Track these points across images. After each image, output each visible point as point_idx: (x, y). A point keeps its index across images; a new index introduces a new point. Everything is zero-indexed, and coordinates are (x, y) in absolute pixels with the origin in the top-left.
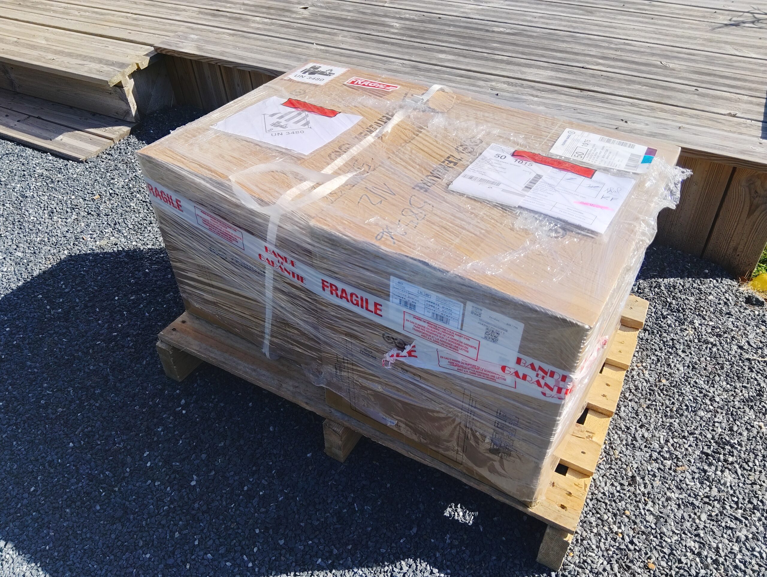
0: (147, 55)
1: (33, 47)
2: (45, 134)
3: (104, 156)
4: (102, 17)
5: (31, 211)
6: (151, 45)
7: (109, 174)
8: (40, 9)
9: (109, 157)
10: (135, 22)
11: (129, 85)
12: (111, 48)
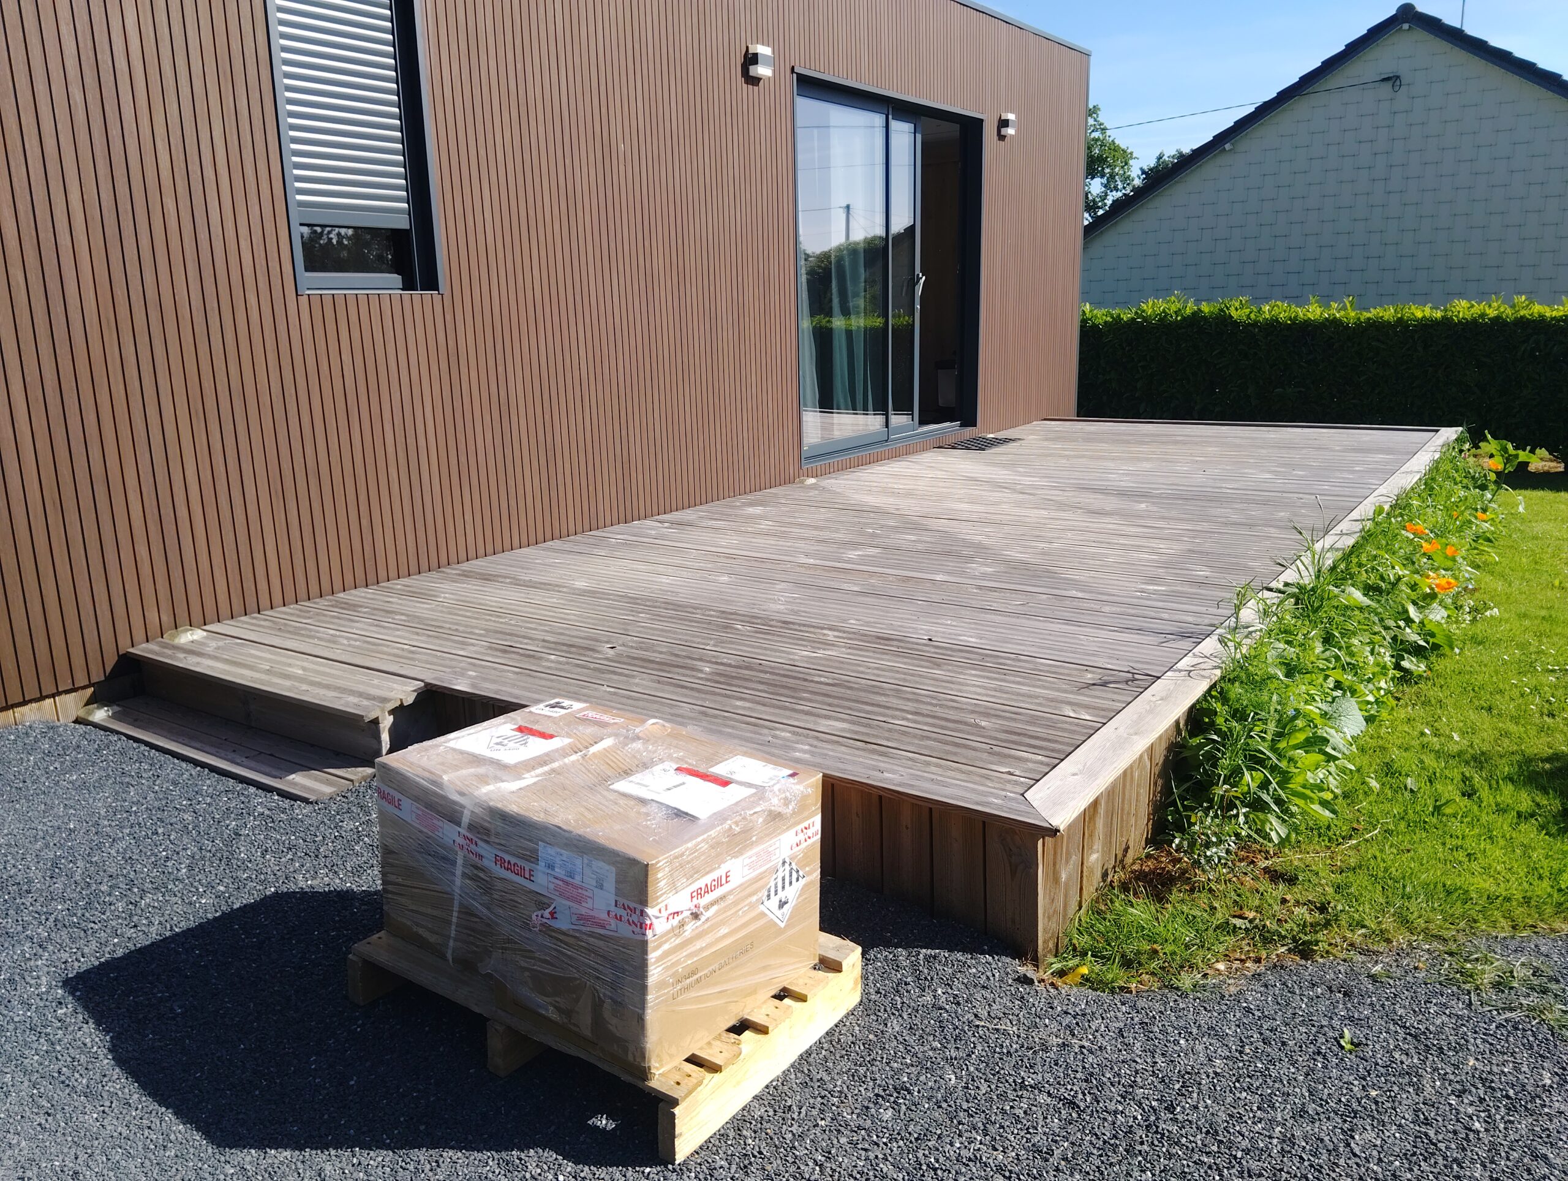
0: (414, 691)
1: (287, 677)
2: (274, 773)
3: (338, 799)
4: (374, 647)
5: (242, 849)
6: (422, 681)
7: (338, 817)
8: (303, 635)
9: (344, 800)
10: (411, 655)
11: (387, 722)
12: (376, 682)
